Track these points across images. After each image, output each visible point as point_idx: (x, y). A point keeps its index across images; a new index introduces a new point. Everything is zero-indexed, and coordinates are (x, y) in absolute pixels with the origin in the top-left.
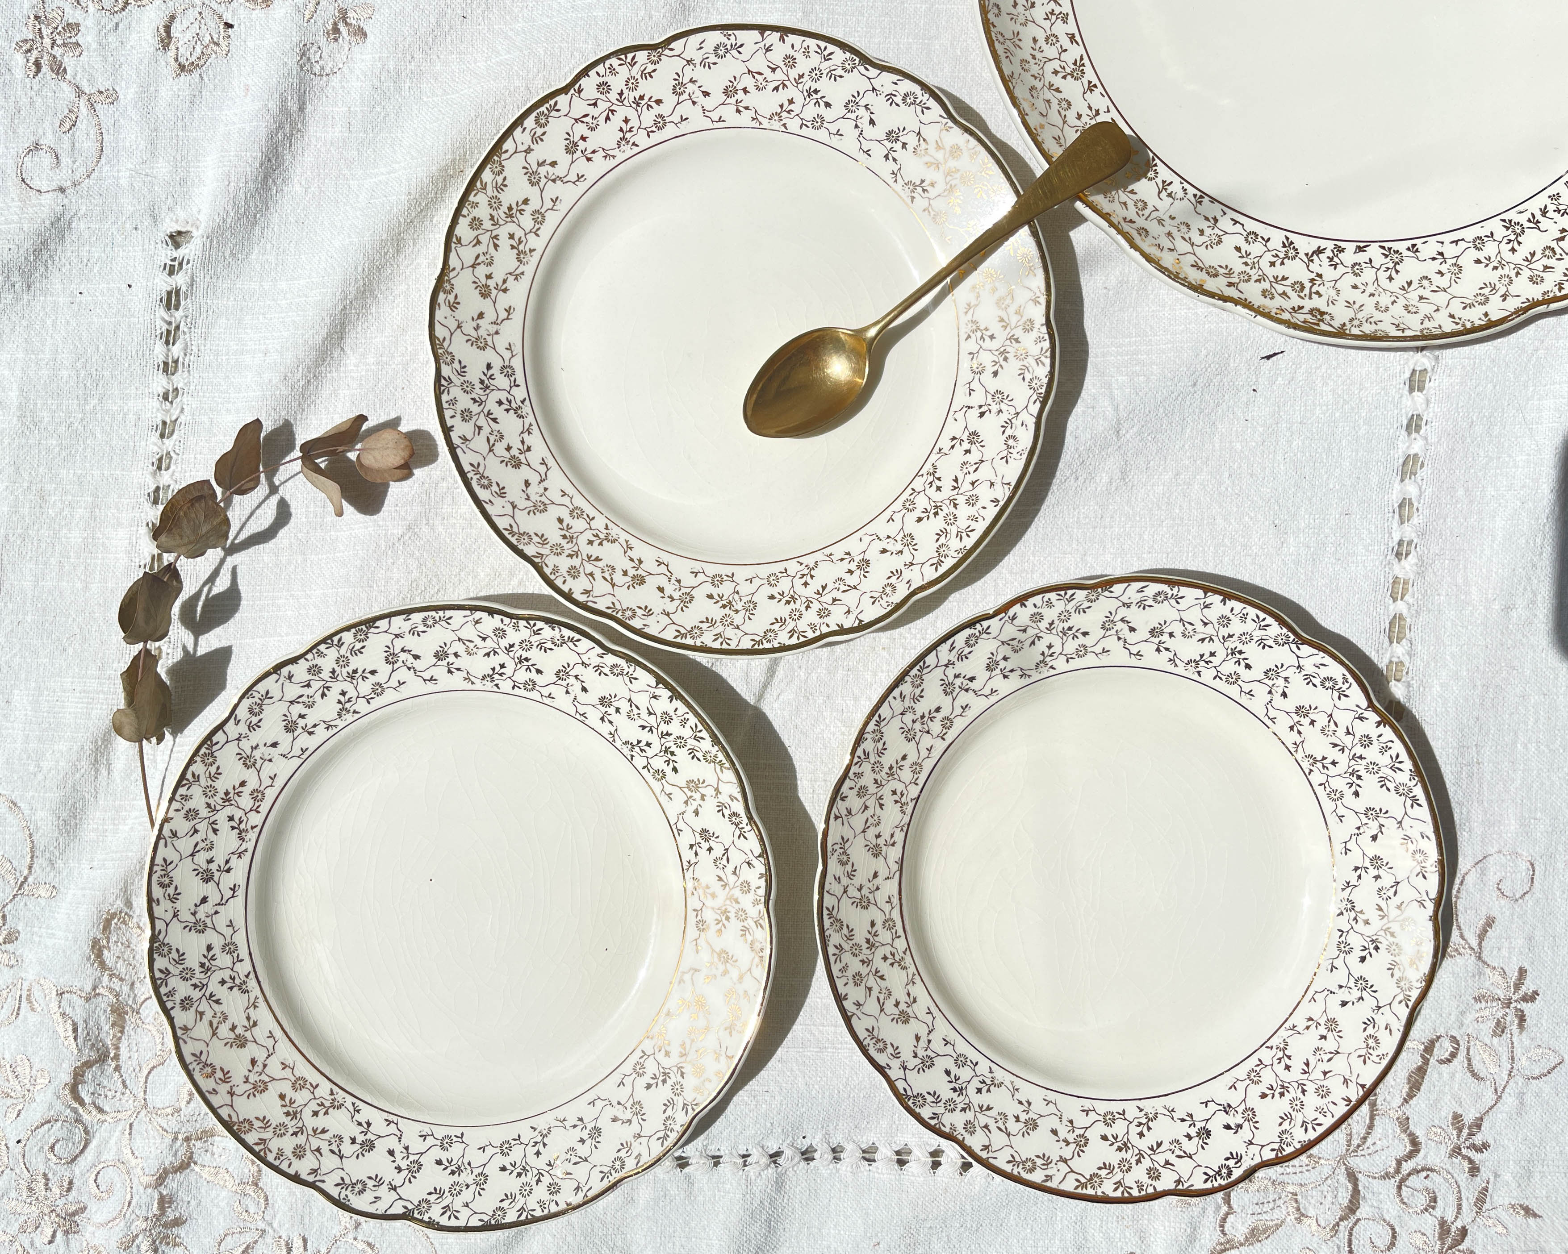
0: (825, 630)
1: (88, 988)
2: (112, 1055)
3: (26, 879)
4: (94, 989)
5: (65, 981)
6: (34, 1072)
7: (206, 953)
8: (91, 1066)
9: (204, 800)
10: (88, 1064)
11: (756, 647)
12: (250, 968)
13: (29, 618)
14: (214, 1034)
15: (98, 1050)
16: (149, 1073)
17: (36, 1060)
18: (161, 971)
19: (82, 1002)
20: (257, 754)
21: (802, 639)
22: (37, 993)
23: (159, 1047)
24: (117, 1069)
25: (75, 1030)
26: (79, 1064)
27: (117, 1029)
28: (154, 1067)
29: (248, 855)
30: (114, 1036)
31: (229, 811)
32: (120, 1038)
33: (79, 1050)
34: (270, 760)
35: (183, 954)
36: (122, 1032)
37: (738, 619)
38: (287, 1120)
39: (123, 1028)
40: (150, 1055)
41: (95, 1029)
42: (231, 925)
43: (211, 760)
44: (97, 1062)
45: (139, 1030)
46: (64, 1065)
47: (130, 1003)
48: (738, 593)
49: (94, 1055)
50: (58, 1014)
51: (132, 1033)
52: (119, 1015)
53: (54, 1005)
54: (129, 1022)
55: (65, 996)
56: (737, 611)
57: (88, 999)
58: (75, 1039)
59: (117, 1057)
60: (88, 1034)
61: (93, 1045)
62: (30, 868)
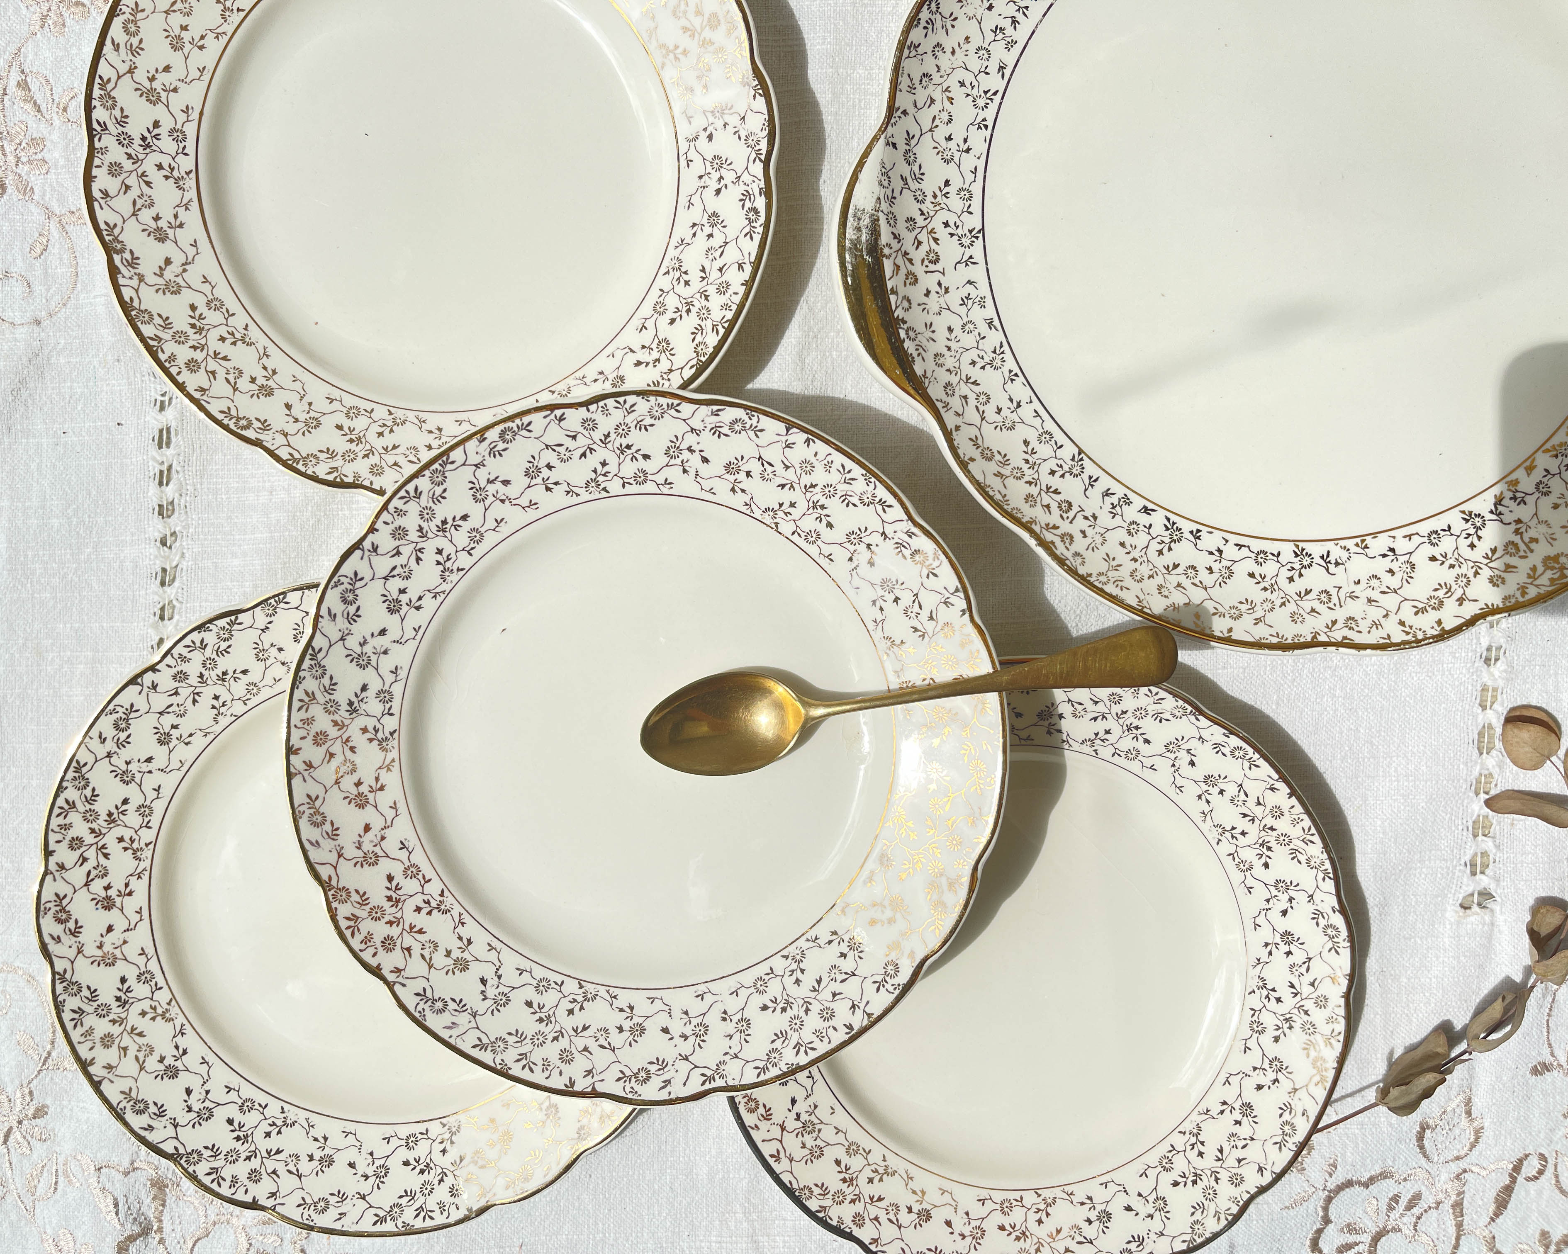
1: (126, 1164)
2: (155, 1228)
4: (132, 1164)
5: (102, 1157)
6: (78, 1245)
8: (135, 1240)
10: (132, 1239)
13: (34, 782)
15: (140, 1224)
16: (194, 1245)
17: (79, 1234)
19: (121, 1176)
23: (203, 1219)
24: (162, 1241)
25: (116, 1205)
26: (122, 1238)
27: (158, 1202)
28: (199, 1239)
30: (156, 1209)
32: (162, 1211)
33: (122, 1225)
36: (163, 1205)
39: (165, 1201)
40: (194, 1227)
41: (136, 1203)
44: (140, 1236)
45: (181, 1202)
46: (107, 1240)
47: (170, 1176)
49: (137, 1229)
50: (98, 1190)
51: (174, 1206)
52: (160, 1188)
53: (93, 1180)
54: (169, 1195)
55: (103, 1171)
57: (126, 1174)
58: (117, 1214)
59: (160, 1230)
60: (129, 1208)
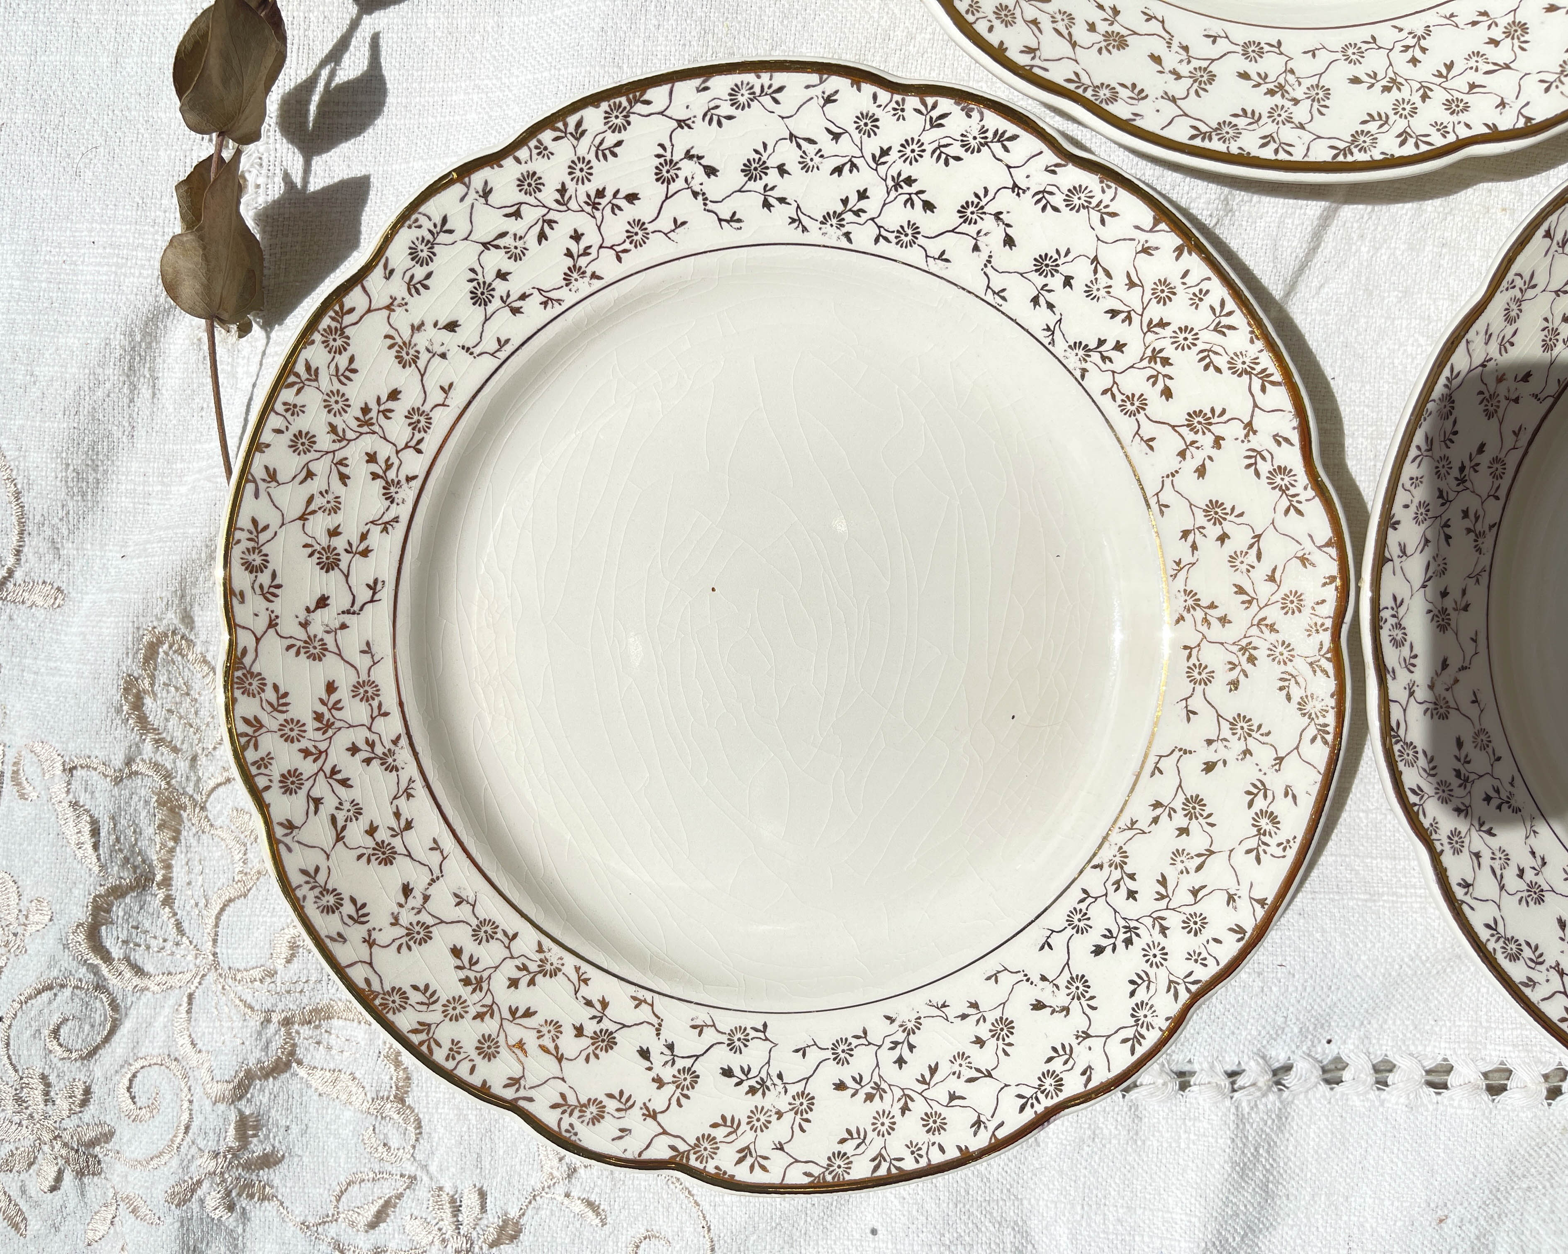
0: (1464, 133)
3: (11, 573)
7: (324, 697)
9: (324, 417)
11: (1341, 158)
12: (400, 728)
14: (339, 838)
18: (246, 721)
20: (421, 340)
21: (1424, 148)
22: (29, 769)
29: (401, 528)
31: (368, 443)
34: (443, 356)
35: (286, 695)
37: (1300, 113)
38: (465, 992)
42: (368, 650)
43: (339, 342)
48: (1292, 72)
56: (1296, 102)
61: (126, 860)
62: (18, 552)
